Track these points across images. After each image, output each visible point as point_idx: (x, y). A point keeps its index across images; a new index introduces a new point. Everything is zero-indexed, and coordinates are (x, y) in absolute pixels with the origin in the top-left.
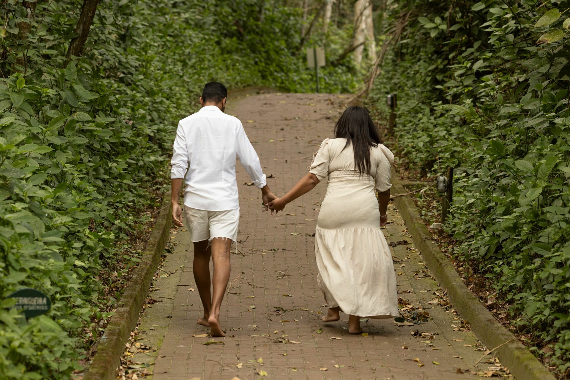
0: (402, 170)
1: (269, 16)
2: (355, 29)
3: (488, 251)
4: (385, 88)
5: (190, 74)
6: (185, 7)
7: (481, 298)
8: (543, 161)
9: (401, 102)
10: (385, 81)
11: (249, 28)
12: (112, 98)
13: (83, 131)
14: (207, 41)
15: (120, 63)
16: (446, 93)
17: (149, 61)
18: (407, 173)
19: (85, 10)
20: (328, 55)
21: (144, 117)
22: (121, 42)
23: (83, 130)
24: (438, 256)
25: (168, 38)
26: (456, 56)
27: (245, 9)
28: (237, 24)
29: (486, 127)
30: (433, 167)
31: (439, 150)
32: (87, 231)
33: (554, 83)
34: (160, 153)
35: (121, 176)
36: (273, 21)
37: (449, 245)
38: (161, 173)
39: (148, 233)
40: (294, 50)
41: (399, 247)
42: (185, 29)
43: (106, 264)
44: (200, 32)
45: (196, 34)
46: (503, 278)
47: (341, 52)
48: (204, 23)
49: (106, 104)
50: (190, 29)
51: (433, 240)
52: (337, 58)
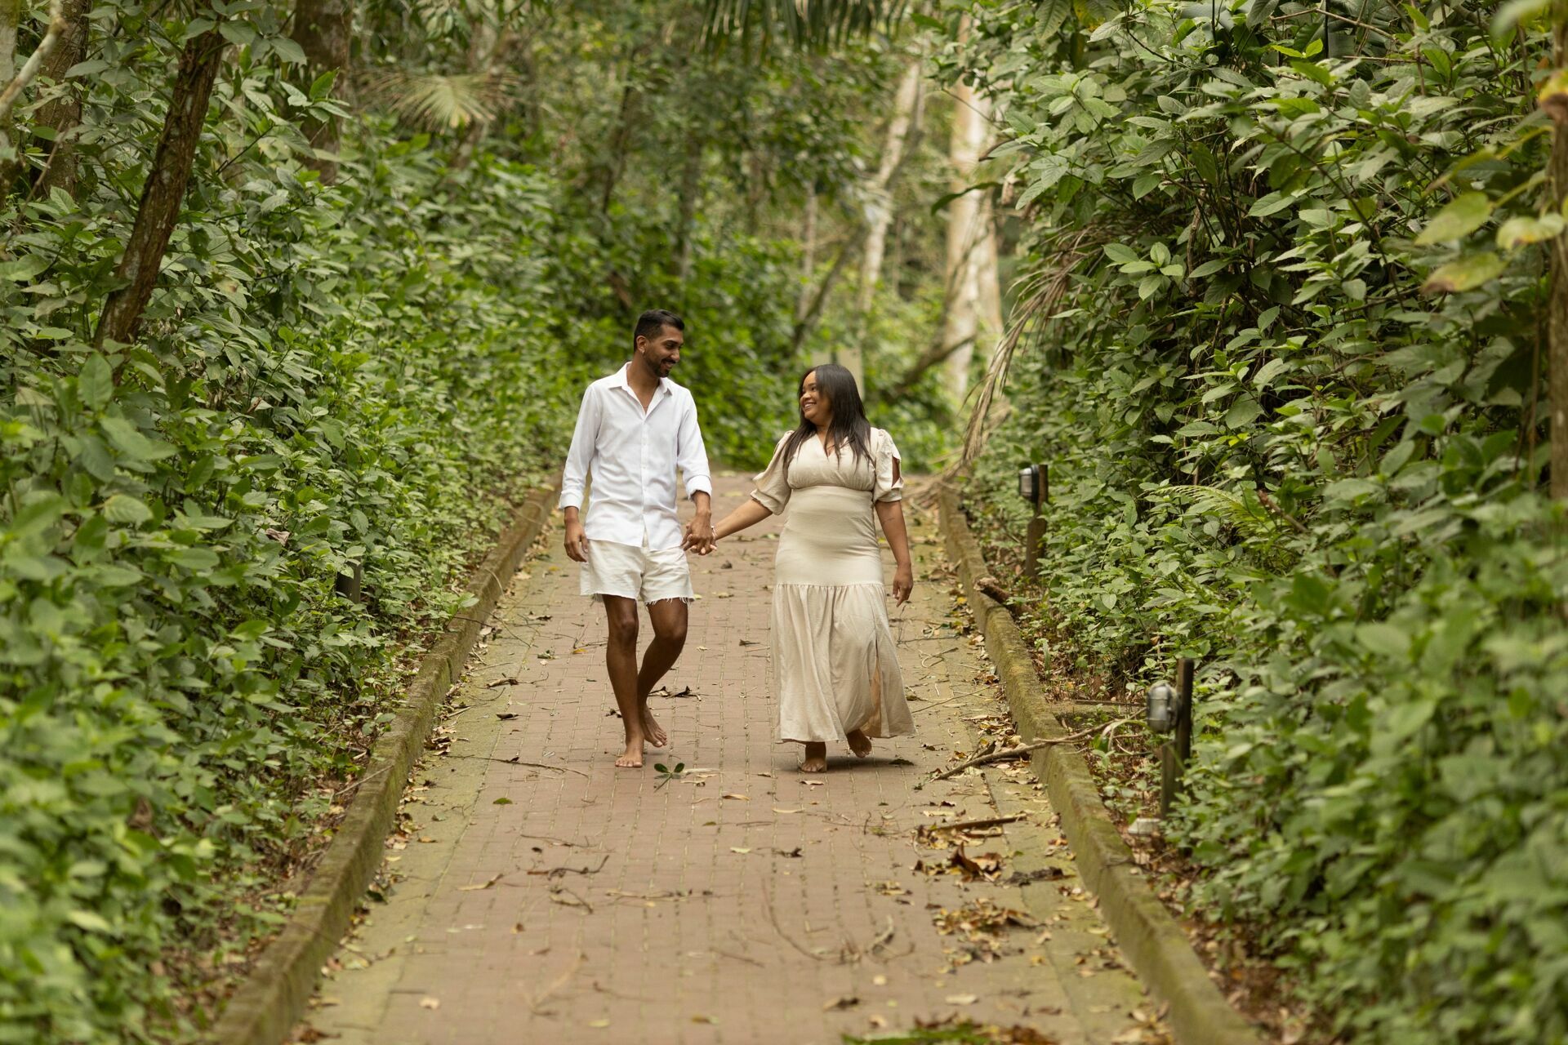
0: (1056, 674)
1: (708, 263)
2: (948, 300)
3: (1287, 891)
4: (1019, 450)
5: (473, 413)
6: (465, 229)
7: (1265, 1027)
8: (1438, 626)
9: (1060, 488)
10: (1020, 433)
11: (650, 294)
12: (223, 464)
13: (130, 554)
14: (524, 323)
15: (262, 373)
16: (1182, 455)
17: (348, 371)
18: (1071, 685)
19: (148, 211)
20: (873, 373)
21: (322, 522)
22: (267, 315)
23: (132, 551)
24: (1145, 909)
25: (407, 308)
26: (1211, 351)
27: (637, 240)
28: (613, 279)
29: (1289, 546)
30: (1142, 663)
31: (1162, 615)
32: (121, 830)
33: (1481, 417)
34: (374, 626)
35: (243, 682)
36: (716, 275)
37: (1179, 881)
38: (371, 680)
39: (324, 846)
40: (777, 357)
41: (1036, 887)
42: (459, 288)
43: (185, 931)
44: (506, 300)
45: (493, 303)
46: (1325, 968)
47: (908, 363)
48: (518, 275)
49: (206, 479)
50: (474, 288)
51: (1133, 863)
52: (898, 379)
